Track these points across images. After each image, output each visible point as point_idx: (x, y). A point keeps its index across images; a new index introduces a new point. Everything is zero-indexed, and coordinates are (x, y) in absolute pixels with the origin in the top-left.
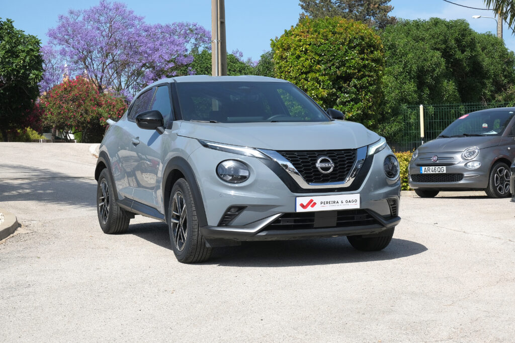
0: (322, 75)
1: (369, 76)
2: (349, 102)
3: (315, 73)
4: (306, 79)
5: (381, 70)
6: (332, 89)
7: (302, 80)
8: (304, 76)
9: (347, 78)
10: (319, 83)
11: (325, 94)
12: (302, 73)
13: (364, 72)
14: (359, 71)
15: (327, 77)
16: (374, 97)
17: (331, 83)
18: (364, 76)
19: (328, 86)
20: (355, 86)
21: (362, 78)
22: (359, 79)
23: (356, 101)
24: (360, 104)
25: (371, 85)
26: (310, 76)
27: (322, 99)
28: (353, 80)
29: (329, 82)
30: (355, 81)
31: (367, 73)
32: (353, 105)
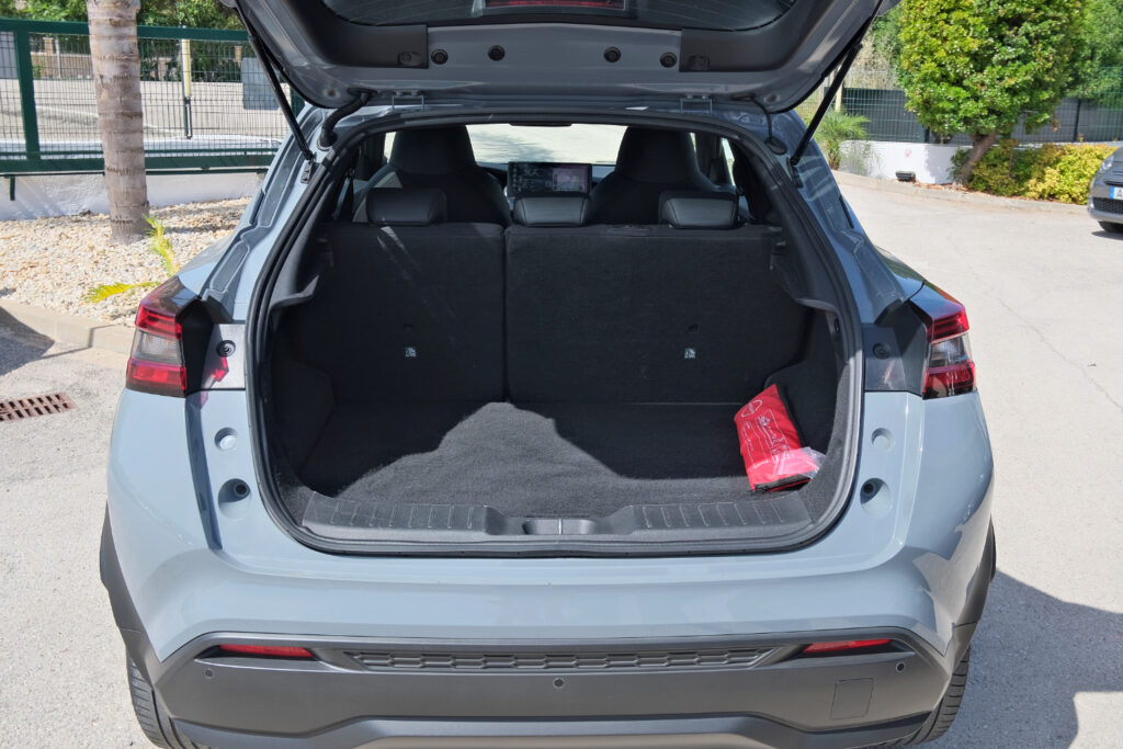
0: (974, 16)
1: (1054, 18)
2: (1013, 60)
3: (964, 11)
4: (947, 21)
5: (1077, 9)
6: (987, 38)
7: (941, 23)
8: (944, 16)
9: (1016, 21)
10: (966, 27)
11: (974, 46)
12: (942, 11)
13: (1045, 11)
14: (1037, 10)
15: (981, 19)
16: (1057, 54)
17: (987, 29)
18: (1043, 18)
19: (981, 33)
20: (1027, 35)
21: (1041, 21)
22: (1034, 22)
23: (1024, 59)
24: (1032, 65)
25: (1055, 33)
26: (955, 15)
27: (968, 54)
28: (1025, 24)
29: (983, 26)
30: (1027, 26)
31: (1051, 13)
32: (1019, 66)
